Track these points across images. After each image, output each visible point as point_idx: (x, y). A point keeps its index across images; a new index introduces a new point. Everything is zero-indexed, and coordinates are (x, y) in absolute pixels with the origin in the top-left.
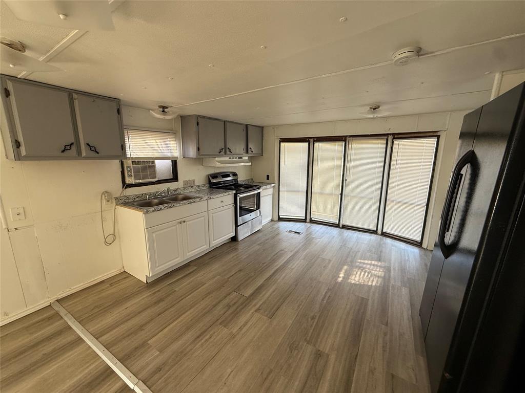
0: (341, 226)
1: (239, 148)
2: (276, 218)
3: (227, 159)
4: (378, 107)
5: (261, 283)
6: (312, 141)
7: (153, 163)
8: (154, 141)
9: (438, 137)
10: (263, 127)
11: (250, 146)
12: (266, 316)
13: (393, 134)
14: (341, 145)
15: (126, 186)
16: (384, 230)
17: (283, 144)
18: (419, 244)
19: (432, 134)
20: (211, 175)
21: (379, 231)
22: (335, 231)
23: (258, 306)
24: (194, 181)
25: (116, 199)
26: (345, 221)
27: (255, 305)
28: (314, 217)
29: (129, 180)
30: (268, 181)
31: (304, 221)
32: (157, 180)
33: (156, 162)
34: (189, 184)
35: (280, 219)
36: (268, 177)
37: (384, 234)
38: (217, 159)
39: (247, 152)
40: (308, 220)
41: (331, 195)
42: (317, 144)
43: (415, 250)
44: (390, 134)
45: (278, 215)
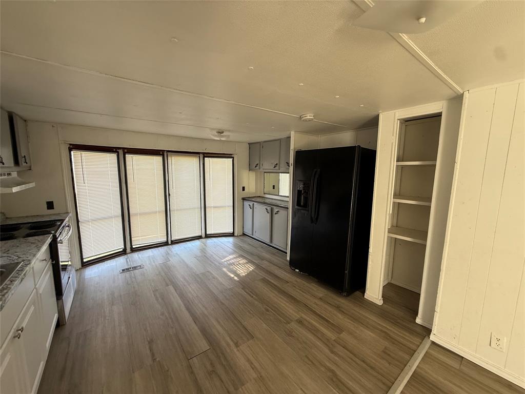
2: (79, 265)
9: (233, 158)
10: (26, 121)
12: (248, 340)
13: (204, 153)
14: (158, 160)
16: (208, 233)
17: (75, 154)
18: (232, 235)
26: (175, 236)
28: (137, 244)
30: (51, 211)
35: (85, 264)
36: (50, 205)
39: (17, 162)
45: (82, 259)
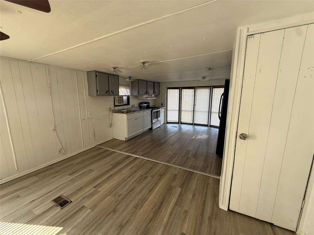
0: (194, 124)
1: (151, 92)
2: (166, 123)
3: (147, 96)
4: (205, 77)
6: (181, 88)
7: (123, 97)
8: (123, 89)
10: (159, 83)
11: (155, 91)
13: (213, 86)
14: (193, 90)
15: (115, 106)
16: (211, 124)
17: (168, 90)
20: (140, 103)
21: (209, 125)
22: (191, 126)
24: (134, 105)
25: (112, 110)
26: (196, 122)
28: (183, 121)
29: (116, 104)
30: (162, 106)
31: (178, 123)
32: (124, 104)
34: (133, 106)
35: (168, 123)
36: (162, 104)
37: (211, 126)
38: (144, 96)
39: (154, 93)
40: (180, 123)
41: (189, 111)
42: (183, 90)
44: (211, 86)
45: (167, 121)
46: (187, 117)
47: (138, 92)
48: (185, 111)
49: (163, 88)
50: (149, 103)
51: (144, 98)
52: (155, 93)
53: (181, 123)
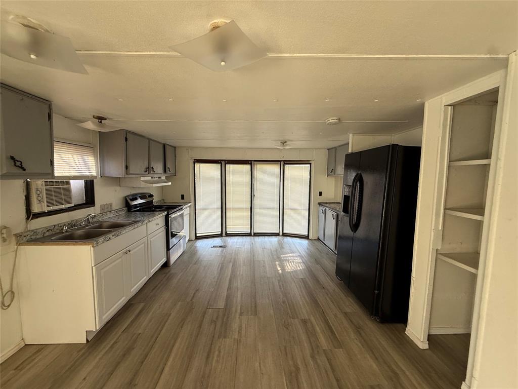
0: (253, 234)
1: (159, 168)
2: (193, 238)
3: (149, 178)
4: (286, 142)
5: (226, 293)
6: (223, 163)
7: (68, 183)
8: (70, 156)
9: (310, 164)
10: (175, 147)
11: (168, 165)
12: (252, 314)
13: (284, 161)
14: (247, 167)
15: (31, 215)
16: (284, 232)
17: (197, 165)
18: (307, 237)
19: (306, 162)
20: (128, 196)
21: (281, 234)
22: (247, 239)
23: (239, 311)
24: (111, 205)
25: (15, 235)
26: (257, 230)
27: (236, 311)
28: (230, 231)
29: (36, 209)
31: (220, 235)
32: (72, 205)
33: (72, 182)
34: (106, 209)
35: (198, 238)
36: (183, 197)
37: (285, 235)
38: (142, 179)
39: (165, 171)
40: (224, 234)
41: (243, 209)
42: (228, 166)
43: (305, 242)
44: (282, 161)
45: (196, 234)
46: (237, 222)
47: (127, 167)
48: (234, 209)
49: (185, 160)
50: (151, 196)
51: (143, 185)
52: (167, 170)
53: (227, 235)
